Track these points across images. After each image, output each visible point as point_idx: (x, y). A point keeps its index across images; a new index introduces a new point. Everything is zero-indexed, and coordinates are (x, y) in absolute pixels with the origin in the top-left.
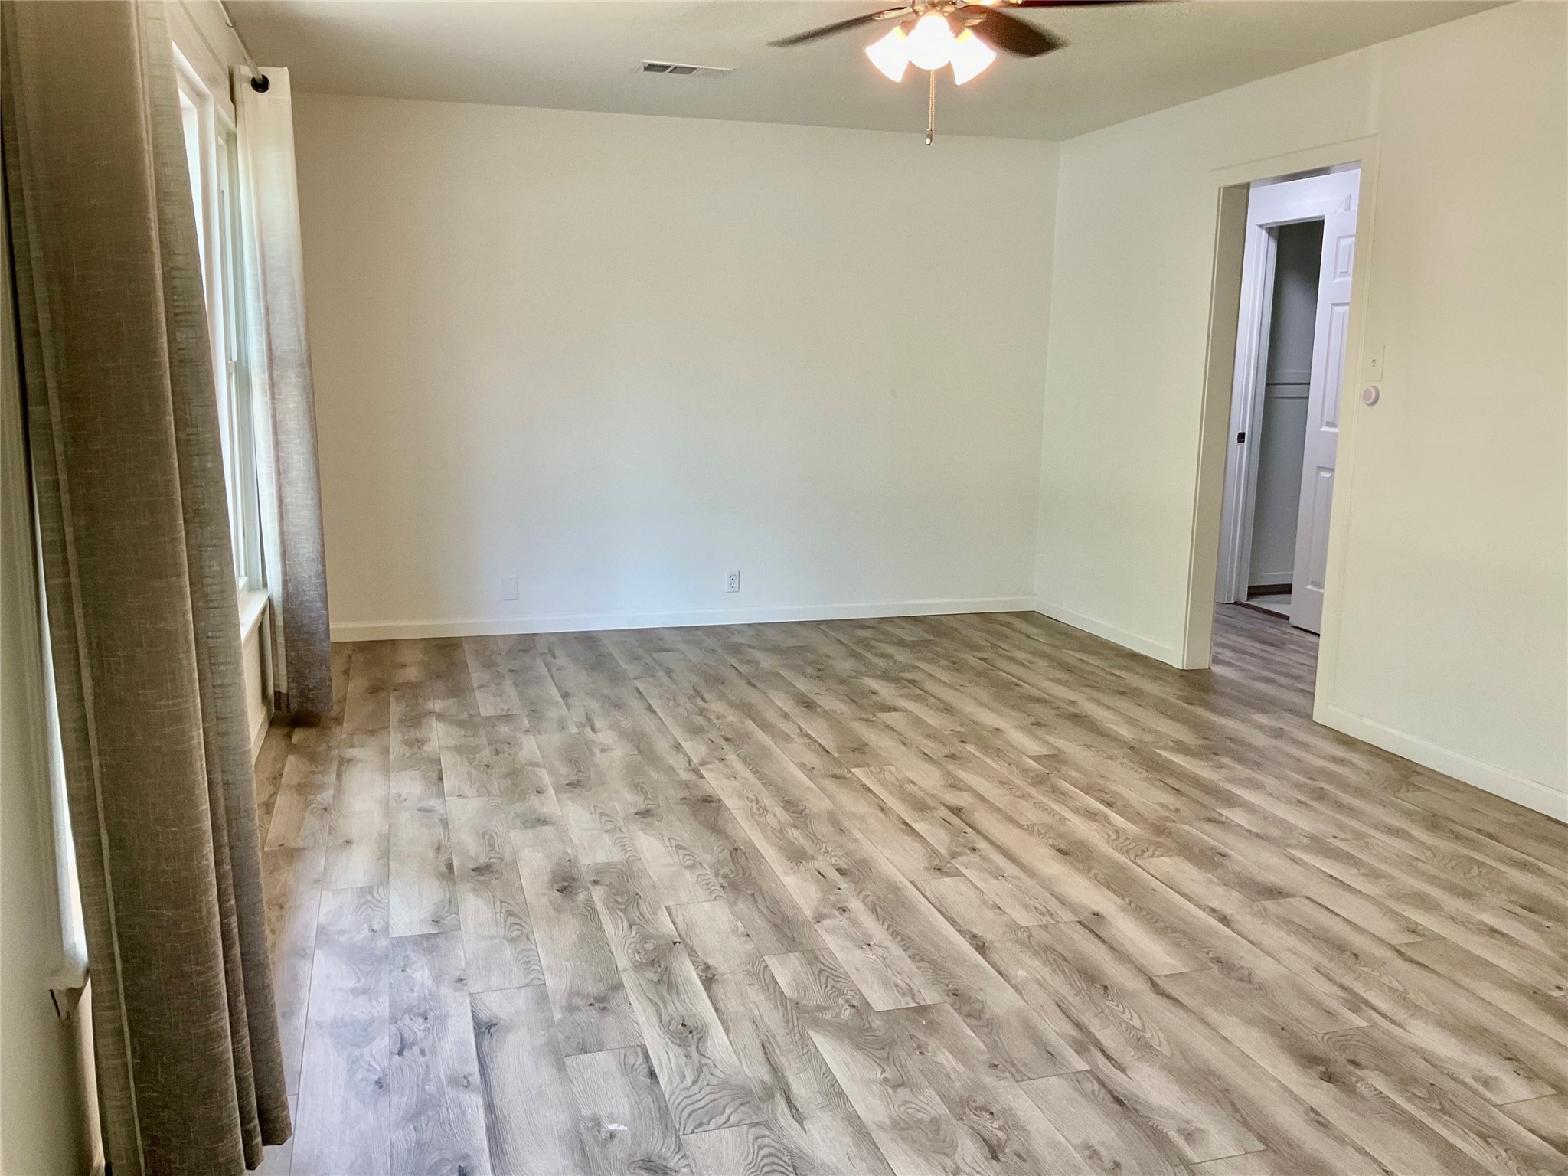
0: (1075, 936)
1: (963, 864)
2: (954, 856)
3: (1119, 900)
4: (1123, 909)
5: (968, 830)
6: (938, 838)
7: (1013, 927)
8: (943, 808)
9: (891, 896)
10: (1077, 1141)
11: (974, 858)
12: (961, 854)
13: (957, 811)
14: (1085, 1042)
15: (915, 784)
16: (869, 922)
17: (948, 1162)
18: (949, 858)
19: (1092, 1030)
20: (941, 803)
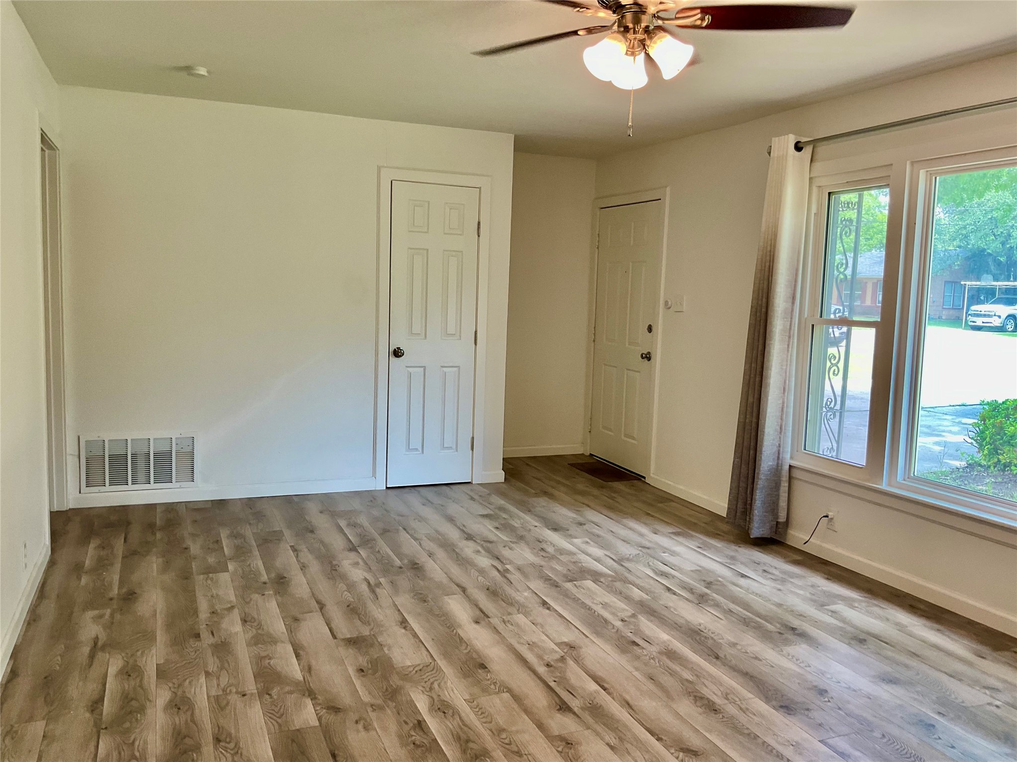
0: (494, 610)
1: (556, 652)
2: (562, 659)
3: (460, 632)
4: (460, 626)
5: (552, 684)
6: (575, 675)
7: (526, 614)
8: (576, 709)
9: (599, 629)
10: (515, 551)
11: (548, 658)
12: (557, 660)
13: (564, 708)
14: (504, 573)
15: (608, 744)
16: (606, 615)
17: (556, 547)
18: (566, 656)
19: (500, 576)
20: (578, 716)
